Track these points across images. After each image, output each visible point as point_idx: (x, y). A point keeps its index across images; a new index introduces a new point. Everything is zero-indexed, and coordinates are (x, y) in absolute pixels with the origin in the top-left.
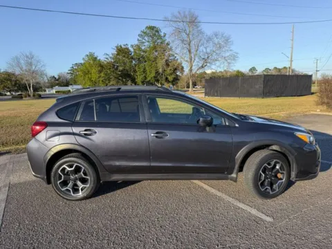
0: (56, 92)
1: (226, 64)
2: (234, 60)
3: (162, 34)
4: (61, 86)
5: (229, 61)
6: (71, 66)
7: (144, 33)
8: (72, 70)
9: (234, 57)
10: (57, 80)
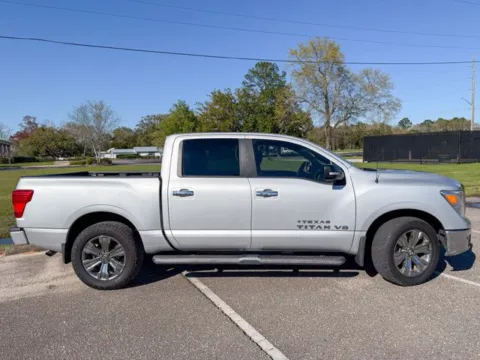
0: (118, 157)
1: (382, 115)
2: (394, 109)
3: (280, 73)
4: (119, 148)
5: (387, 111)
6: (140, 119)
7: (253, 72)
8: (142, 124)
9: (395, 106)
10: (113, 139)
